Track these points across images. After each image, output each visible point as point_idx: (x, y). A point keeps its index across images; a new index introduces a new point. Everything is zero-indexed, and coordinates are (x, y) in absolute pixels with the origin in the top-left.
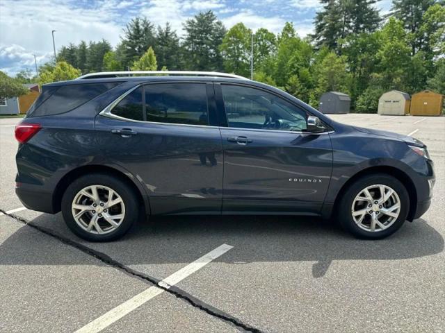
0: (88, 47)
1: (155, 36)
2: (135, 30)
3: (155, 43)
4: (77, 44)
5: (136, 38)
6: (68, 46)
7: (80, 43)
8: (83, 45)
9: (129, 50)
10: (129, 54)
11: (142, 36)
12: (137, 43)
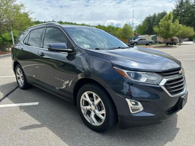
0: (157, 15)
1: (192, 4)
2: (180, 3)
3: (191, 8)
4: (152, 15)
5: (180, 7)
6: (148, 16)
7: (153, 14)
8: (155, 15)
9: (175, 14)
10: (175, 16)
11: (184, 5)
12: (180, 9)
